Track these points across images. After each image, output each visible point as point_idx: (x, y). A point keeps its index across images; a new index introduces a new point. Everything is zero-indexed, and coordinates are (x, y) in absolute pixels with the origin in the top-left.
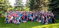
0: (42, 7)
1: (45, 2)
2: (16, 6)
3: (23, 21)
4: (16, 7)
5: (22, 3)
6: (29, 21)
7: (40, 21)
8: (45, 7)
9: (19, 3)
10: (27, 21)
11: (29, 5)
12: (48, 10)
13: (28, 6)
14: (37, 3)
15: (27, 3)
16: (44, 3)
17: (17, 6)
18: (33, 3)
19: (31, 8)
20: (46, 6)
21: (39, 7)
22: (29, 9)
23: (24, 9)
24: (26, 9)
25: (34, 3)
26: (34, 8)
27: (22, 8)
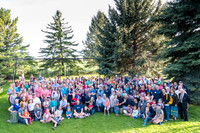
0: (143, 62)
1: (154, 40)
2: (51, 56)
3: (76, 114)
4: (50, 63)
5: (70, 48)
6: (96, 111)
7: (136, 113)
8: (155, 60)
9: (61, 48)
10: (90, 112)
11: (98, 54)
12: (165, 72)
13: (93, 57)
14: (124, 46)
15: (91, 46)
16: (154, 45)
17: (54, 59)
18: (110, 47)
19: (106, 66)
20: (159, 57)
21: (133, 61)
22: (97, 68)
23: (79, 68)
24: (87, 69)
25: (114, 46)
26: (115, 64)
27: (71, 66)
